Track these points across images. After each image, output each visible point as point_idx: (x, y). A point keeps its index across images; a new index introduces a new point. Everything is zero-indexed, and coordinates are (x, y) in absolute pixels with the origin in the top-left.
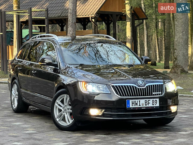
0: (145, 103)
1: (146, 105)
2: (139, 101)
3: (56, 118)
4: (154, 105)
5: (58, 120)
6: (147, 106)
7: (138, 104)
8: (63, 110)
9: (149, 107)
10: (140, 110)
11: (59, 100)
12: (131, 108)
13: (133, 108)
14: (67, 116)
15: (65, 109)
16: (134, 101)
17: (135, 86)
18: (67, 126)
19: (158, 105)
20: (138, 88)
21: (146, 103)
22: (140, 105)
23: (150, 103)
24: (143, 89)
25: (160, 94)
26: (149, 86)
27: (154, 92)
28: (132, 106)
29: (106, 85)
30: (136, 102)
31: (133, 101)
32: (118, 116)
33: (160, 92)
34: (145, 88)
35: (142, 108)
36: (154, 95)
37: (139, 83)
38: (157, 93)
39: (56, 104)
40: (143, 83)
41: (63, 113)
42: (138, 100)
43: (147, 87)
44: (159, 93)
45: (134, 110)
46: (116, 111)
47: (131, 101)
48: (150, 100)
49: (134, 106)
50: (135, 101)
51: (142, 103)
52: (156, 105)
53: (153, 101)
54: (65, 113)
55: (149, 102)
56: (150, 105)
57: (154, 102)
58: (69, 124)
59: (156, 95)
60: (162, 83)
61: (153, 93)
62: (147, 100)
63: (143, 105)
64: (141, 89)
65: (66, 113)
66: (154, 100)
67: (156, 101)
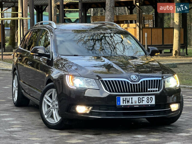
0: (139, 100)
1: (139, 103)
2: (132, 98)
3: (44, 114)
4: (149, 103)
5: (46, 116)
6: (141, 104)
7: (130, 102)
8: (51, 106)
9: (143, 105)
10: (132, 108)
11: (48, 95)
12: (122, 106)
13: (124, 106)
14: (55, 113)
15: (54, 105)
16: (125, 98)
17: (127, 82)
18: (55, 124)
19: (153, 103)
20: (131, 83)
22: (132, 103)
23: (144, 101)
24: (136, 84)
25: (156, 91)
26: (144, 81)
27: (149, 88)
28: (123, 103)
29: (95, 79)
30: (128, 100)
31: (124, 97)
32: (107, 114)
33: (157, 88)
34: (139, 84)
35: (135, 106)
36: (149, 91)
37: (132, 78)
38: (153, 89)
39: (44, 99)
40: (136, 78)
41: (51, 109)
42: (130, 97)
43: (142, 82)
44: (155, 89)
45: (125, 108)
46: (105, 109)
47: (121, 98)
48: (144, 98)
49: (125, 103)
50: (127, 98)
51: (134, 100)
52: (151, 102)
54: (53, 110)
55: (143, 100)
56: (145, 103)
57: (149, 100)
58: (56, 121)
59: (151, 91)
60: (161, 79)
61: (148, 89)
62: (141, 97)
63: (136, 103)
64: (134, 85)
65: (55, 109)
66: (149, 97)
67: (151, 98)
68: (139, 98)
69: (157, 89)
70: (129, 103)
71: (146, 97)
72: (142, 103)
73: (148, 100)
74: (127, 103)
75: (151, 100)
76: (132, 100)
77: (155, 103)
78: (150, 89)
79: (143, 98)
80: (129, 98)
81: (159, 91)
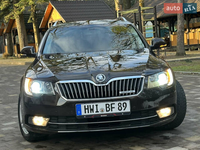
0: (106, 108)
1: (107, 111)
2: (97, 105)
4: (122, 111)
6: (110, 112)
7: (95, 110)
9: (112, 114)
10: (98, 118)
12: (84, 116)
13: (87, 116)
16: (88, 106)
17: (91, 84)
19: (128, 109)
20: (96, 85)
21: (108, 107)
22: (97, 112)
23: (114, 108)
24: (103, 87)
25: (132, 94)
26: (115, 82)
27: (122, 90)
28: (85, 113)
30: (92, 107)
31: (86, 105)
33: (133, 89)
34: (107, 86)
35: (101, 116)
36: (122, 95)
37: (98, 78)
38: (127, 92)
42: (95, 104)
43: (111, 83)
44: (130, 92)
45: (89, 119)
47: (83, 106)
48: (114, 104)
49: (88, 112)
50: (90, 106)
51: (100, 108)
52: (124, 110)
53: (120, 105)
55: (112, 107)
56: (116, 110)
57: (122, 106)
59: (125, 94)
60: (140, 77)
61: (120, 92)
62: (110, 103)
63: (102, 111)
64: (100, 87)
66: (122, 102)
67: (125, 104)
68: (106, 105)
69: (134, 91)
70: (93, 112)
71: (117, 103)
72: (112, 111)
73: (120, 106)
74: (91, 112)
75: (124, 107)
76: (97, 107)
77: (131, 109)
78: (124, 92)
79: (112, 105)
80: (93, 105)
81: (136, 93)
